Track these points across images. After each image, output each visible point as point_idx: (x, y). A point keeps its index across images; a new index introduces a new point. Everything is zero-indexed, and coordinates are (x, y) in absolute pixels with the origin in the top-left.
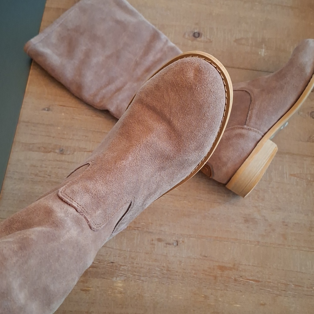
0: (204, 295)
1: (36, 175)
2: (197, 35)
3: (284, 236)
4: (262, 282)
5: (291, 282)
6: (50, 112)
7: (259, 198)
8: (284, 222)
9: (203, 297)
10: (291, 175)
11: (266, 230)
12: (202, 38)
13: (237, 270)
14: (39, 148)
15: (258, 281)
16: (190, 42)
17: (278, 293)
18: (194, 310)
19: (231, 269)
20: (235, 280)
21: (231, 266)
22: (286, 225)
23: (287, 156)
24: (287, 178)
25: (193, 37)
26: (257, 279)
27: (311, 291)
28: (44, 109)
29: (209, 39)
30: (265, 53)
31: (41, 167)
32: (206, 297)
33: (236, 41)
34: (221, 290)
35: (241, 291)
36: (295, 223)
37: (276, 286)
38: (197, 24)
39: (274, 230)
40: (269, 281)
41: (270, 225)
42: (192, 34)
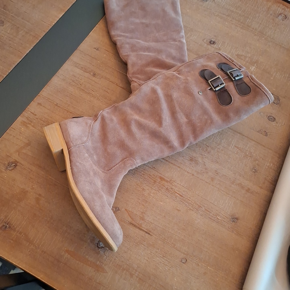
0: (143, 188)
1: (73, 81)
2: (212, 42)
3: (213, 179)
4: (184, 198)
5: (204, 206)
6: (98, 51)
7: (206, 151)
8: (216, 171)
9: (142, 189)
10: (236, 147)
11: (202, 170)
12: (215, 46)
13: (171, 184)
14: (82, 68)
15: (182, 196)
16: (206, 45)
17: (192, 208)
18: (132, 193)
19: (167, 181)
20: (167, 189)
21: (168, 180)
22: (217, 173)
23: (239, 134)
24: (232, 147)
25: (209, 43)
26: (181, 194)
27: (215, 218)
28: (95, 48)
29: (219, 48)
30: (254, 69)
31: (78, 78)
32: (143, 189)
33: (237, 55)
34: (155, 190)
35: (168, 197)
36: (224, 175)
37: (192, 204)
38: (215, 36)
39: (207, 173)
40: (189, 199)
41: (206, 169)
42: (209, 41)
